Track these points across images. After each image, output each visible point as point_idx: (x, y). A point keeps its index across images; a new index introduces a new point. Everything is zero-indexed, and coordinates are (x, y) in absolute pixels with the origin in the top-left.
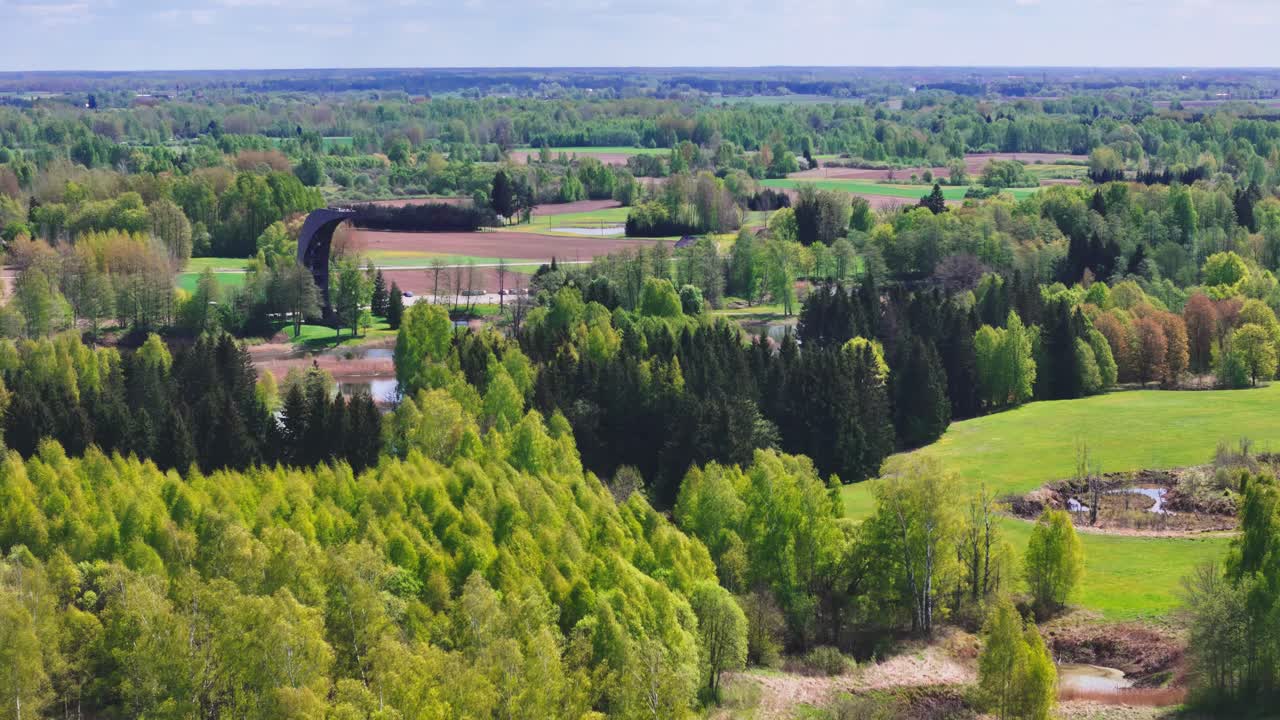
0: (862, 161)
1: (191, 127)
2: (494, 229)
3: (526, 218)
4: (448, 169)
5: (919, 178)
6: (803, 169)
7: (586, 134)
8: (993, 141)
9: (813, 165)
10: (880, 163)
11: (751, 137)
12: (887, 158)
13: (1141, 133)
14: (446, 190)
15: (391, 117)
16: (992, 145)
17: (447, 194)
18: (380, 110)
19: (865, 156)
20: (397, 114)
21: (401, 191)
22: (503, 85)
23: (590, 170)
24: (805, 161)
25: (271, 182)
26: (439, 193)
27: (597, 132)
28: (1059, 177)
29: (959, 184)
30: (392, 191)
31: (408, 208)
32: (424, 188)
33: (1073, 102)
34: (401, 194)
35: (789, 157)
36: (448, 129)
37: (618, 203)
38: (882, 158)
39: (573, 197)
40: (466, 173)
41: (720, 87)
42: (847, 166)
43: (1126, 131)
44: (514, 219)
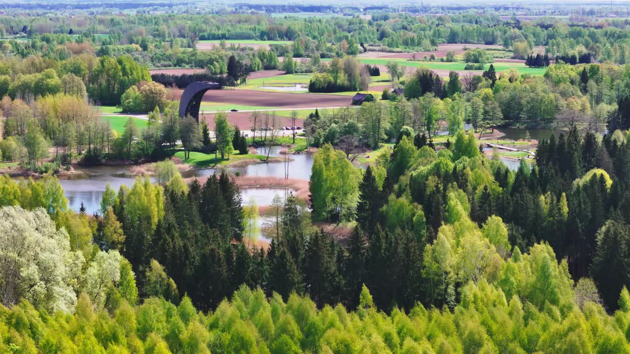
0: (388, 49)
1: (14, 29)
2: (233, 88)
3: (244, 81)
4: (183, 53)
5: (428, 58)
6: (361, 52)
7: (227, 33)
8: (442, 37)
9: (365, 50)
10: (399, 50)
11: (316, 34)
12: (400, 47)
13: (522, 34)
14: (183, 64)
15: (118, 23)
16: (443, 40)
17: (184, 67)
18: (112, 20)
19: (389, 46)
20: (121, 22)
21: (159, 65)
22: (154, 7)
23: (263, 53)
24: (361, 48)
25: (120, 62)
26: (180, 66)
27: (233, 32)
28: (497, 57)
29: (451, 61)
30: (154, 65)
31: (184, 76)
32: (171, 63)
33: (464, 17)
34: (159, 67)
35: (356, 47)
36: (157, 30)
37: (284, 72)
38: (398, 47)
39: (256, 69)
40: (193, 55)
41: (264, 8)
42: (380, 51)
43: (515, 33)
44: (239, 82)
